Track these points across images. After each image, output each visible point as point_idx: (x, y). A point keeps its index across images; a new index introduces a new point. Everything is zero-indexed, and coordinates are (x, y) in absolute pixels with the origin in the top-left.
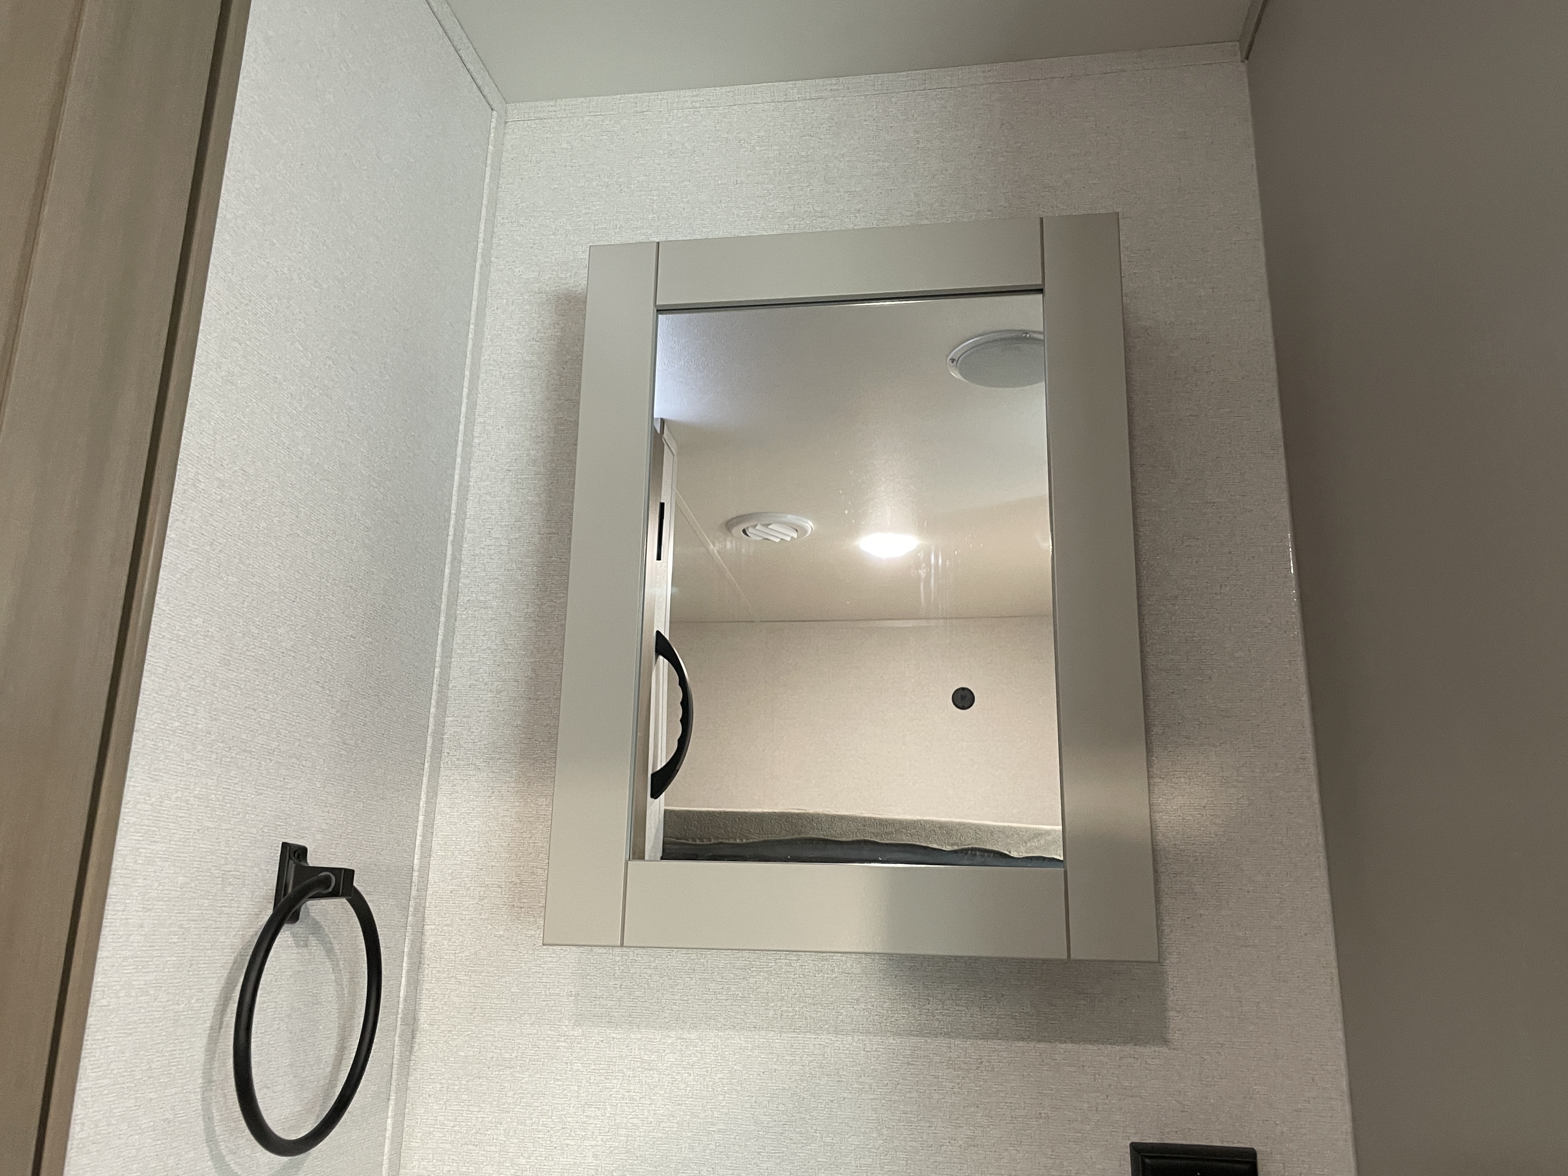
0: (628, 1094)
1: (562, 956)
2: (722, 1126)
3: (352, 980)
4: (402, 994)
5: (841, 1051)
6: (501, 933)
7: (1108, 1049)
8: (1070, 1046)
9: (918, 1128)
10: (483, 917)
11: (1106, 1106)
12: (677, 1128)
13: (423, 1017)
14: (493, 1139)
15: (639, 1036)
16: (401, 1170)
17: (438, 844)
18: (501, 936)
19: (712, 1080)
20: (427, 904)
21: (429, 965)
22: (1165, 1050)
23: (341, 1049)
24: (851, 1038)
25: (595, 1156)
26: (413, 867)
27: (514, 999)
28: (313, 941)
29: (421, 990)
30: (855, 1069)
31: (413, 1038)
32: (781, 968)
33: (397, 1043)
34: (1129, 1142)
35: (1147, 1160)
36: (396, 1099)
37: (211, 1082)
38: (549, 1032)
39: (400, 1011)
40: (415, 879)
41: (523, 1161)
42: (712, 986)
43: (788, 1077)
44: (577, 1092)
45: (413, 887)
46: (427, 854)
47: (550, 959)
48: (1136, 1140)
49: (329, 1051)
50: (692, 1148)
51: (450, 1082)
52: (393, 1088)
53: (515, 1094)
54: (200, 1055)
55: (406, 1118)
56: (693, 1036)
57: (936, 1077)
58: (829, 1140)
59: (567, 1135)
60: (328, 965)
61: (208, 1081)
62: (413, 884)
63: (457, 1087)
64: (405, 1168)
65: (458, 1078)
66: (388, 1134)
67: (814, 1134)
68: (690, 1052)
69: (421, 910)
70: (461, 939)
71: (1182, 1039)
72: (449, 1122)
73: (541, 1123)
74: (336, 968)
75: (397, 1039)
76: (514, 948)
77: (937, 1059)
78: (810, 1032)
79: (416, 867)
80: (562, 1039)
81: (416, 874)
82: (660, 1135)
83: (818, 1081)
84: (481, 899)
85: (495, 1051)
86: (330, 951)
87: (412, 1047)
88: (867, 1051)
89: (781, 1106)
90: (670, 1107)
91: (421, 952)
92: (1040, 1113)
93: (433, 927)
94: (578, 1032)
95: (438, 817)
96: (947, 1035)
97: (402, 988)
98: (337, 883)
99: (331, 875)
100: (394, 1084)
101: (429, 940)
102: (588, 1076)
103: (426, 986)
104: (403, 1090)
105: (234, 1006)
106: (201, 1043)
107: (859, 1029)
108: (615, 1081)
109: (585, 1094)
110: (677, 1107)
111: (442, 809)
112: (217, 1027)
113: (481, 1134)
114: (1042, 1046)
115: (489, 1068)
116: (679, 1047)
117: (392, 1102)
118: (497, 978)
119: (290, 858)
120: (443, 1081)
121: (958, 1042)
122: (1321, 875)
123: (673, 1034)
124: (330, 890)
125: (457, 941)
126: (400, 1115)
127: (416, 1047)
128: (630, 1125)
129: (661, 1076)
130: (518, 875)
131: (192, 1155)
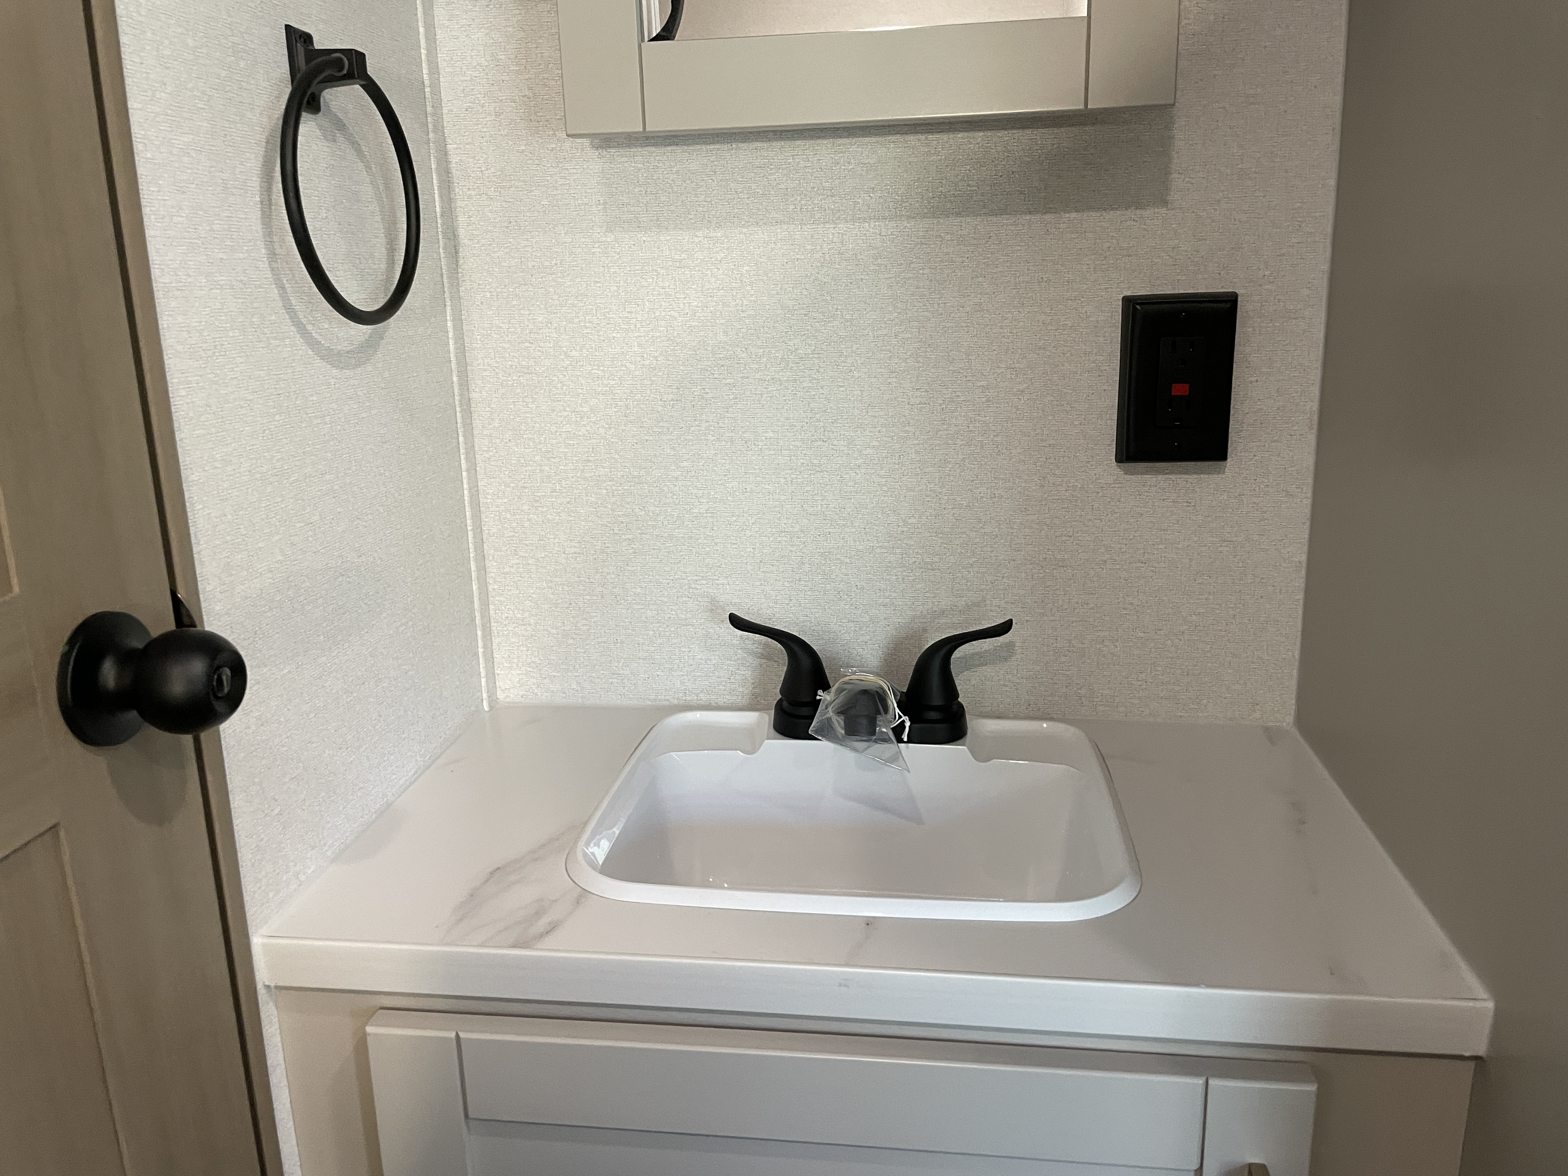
0: (663, 290)
1: (585, 167)
2: (752, 312)
3: (388, 187)
4: (438, 209)
5: (858, 237)
6: (524, 148)
7: (1110, 215)
8: (1074, 215)
9: (930, 300)
10: (502, 133)
11: (1103, 266)
12: (711, 316)
13: (462, 232)
14: (546, 336)
15: (668, 238)
16: (468, 368)
17: (444, 60)
18: (523, 151)
19: (740, 273)
20: (445, 123)
21: (458, 183)
22: (1163, 210)
23: (391, 250)
24: (867, 224)
25: (640, 345)
26: (423, 82)
27: (545, 211)
28: (340, 138)
29: (456, 208)
30: (872, 252)
31: (457, 252)
32: (798, 163)
33: (442, 255)
34: (1122, 296)
35: (1138, 307)
36: (451, 306)
37: (275, 254)
38: (583, 240)
39: (439, 225)
40: (428, 95)
41: (574, 353)
42: (732, 185)
43: (810, 265)
44: (617, 291)
45: (427, 103)
46: (434, 70)
47: (575, 171)
48: (1129, 293)
49: (381, 252)
50: (726, 333)
51: (498, 290)
52: (447, 295)
53: (559, 297)
54: (257, 227)
55: (464, 324)
56: (719, 235)
57: (947, 254)
58: (848, 317)
59: (613, 329)
60: (361, 166)
61: (272, 255)
62: (427, 101)
63: (506, 294)
64: (472, 365)
65: (505, 286)
66: (451, 335)
67: (836, 313)
68: (717, 249)
69: (439, 128)
70: (485, 156)
71: (1182, 199)
72: (504, 325)
73: (587, 321)
74: (368, 168)
75: (441, 251)
76: (537, 162)
77: (949, 237)
78: (829, 223)
79: (427, 83)
80: (597, 245)
81: (427, 90)
82: (697, 324)
83: (838, 267)
84: (498, 114)
85: (535, 260)
86: (359, 152)
87: (457, 261)
88: (883, 236)
89: (803, 291)
90: (702, 299)
91: (448, 172)
92: (1042, 278)
93: (455, 146)
94: (610, 238)
95: (438, 31)
96: (959, 214)
97: (437, 204)
98: (350, 64)
99: (343, 57)
100: (447, 292)
101: (454, 159)
102: (625, 277)
103: (459, 203)
104: (457, 298)
105: (278, 186)
106: (255, 215)
107: (875, 216)
108: (651, 280)
109: (624, 294)
110: (709, 299)
111: (441, 22)
112: (267, 204)
113: (535, 333)
114: (1048, 217)
115: (532, 275)
116: (707, 246)
117: (448, 309)
118: (525, 192)
119: (296, 41)
120: (492, 290)
121: (968, 219)
122: (1341, 23)
123: (699, 234)
124: (345, 72)
125: (481, 159)
126: (458, 321)
127: (461, 262)
128: (668, 317)
129: (693, 272)
130: (530, 89)
131: (273, 318)
